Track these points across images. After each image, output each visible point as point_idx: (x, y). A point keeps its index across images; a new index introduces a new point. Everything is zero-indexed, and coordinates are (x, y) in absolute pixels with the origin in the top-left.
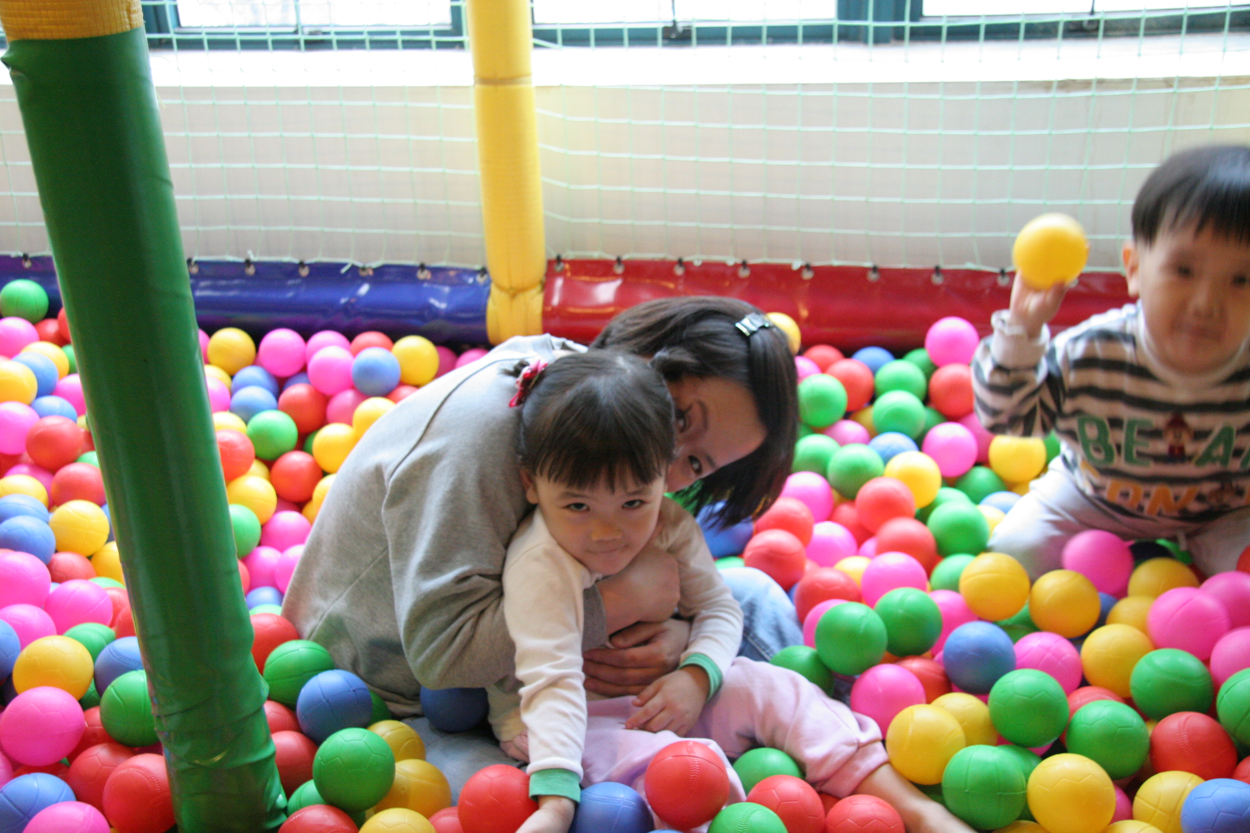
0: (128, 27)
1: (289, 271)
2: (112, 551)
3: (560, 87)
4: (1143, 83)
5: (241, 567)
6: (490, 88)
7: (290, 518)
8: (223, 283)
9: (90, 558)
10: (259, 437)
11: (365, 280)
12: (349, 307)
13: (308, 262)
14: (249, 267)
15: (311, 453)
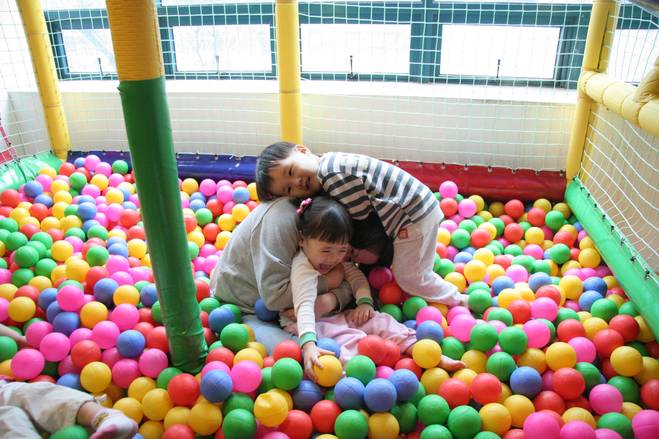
0: (160, 76)
1: (211, 158)
2: (148, 257)
3: (310, 94)
4: (514, 102)
5: (192, 264)
6: (286, 94)
7: (209, 247)
8: (188, 162)
9: (140, 259)
10: (199, 218)
11: (238, 162)
12: (232, 171)
13: (218, 155)
14: (197, 156)
15: (217, 224)
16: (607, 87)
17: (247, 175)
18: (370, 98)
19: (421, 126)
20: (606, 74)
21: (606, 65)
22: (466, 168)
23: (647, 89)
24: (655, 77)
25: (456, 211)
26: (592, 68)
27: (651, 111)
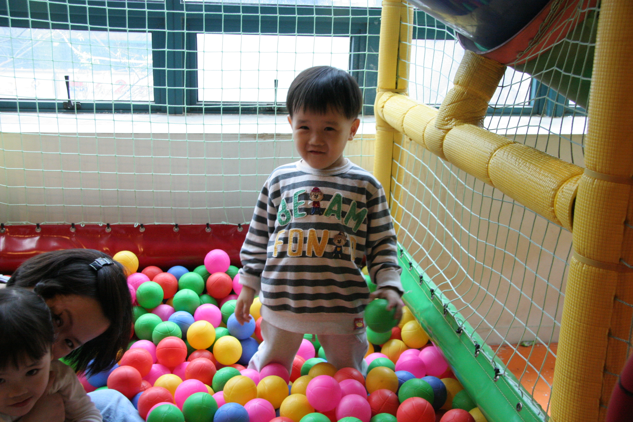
16: (407, 111)
19: (172, 174)
20: (407, 95)
21: (405, 84)
22: (240, 228)
23: (449, 113)
24: (456, 98)
25: (230, 290)
26: (389, 88)
27: (455, 140)
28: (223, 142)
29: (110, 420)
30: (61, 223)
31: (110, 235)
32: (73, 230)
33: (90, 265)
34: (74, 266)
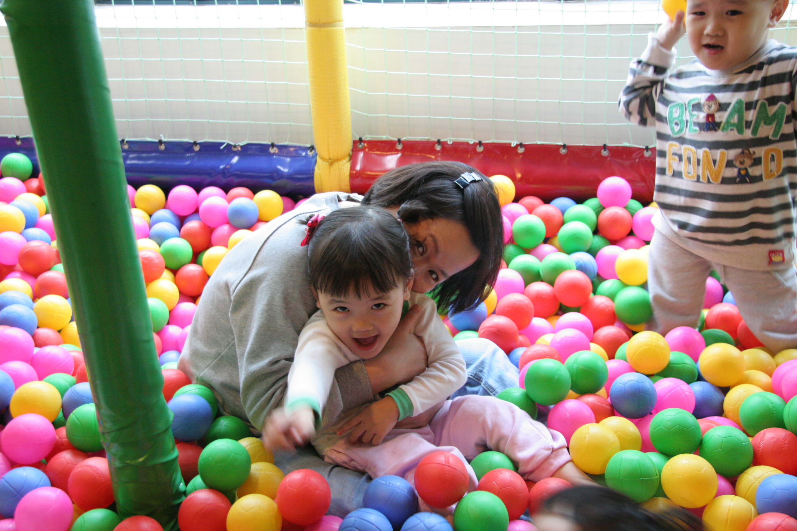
1: (187, 147)
2: (73, 328)
3: (361, 29)
5: (156, 338)
6: (317, 29)
7: (187, 306)
8: (145, 155)
9: (59, 331)
10: (168, 255)
11: (236, 153)
12: (226, 171)
13: (199, 141)
14: (161, 145)
15: (201, 265)
17: (251, 177)
18: (469, 31)
19: (562, 79)
22: (647, 151)
25: (628, 231)
28: (633, 35)
29: (483, 375)
30: (425, 139)
31: (482, 155)
32: (438, 148)
33: (455, 182)
34: (436, 184)
